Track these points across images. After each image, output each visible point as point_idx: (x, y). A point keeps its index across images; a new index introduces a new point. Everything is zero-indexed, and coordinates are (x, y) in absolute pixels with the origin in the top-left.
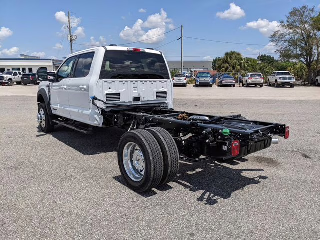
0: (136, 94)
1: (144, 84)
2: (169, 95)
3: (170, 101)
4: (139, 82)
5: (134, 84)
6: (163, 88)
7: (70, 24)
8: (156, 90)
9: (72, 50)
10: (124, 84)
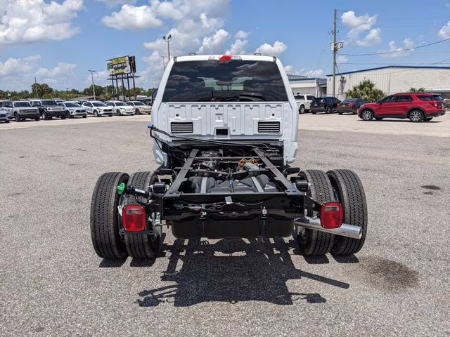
0: (220, 124)
1: (234, 109)
2: (286, 128)
3: (287, 136)
4: (225, 106)
5: (217, 109)
6: (273, 115)
7: (335, 27)
8: (258, 119)
9: (335, 63)
10: (200, 109)
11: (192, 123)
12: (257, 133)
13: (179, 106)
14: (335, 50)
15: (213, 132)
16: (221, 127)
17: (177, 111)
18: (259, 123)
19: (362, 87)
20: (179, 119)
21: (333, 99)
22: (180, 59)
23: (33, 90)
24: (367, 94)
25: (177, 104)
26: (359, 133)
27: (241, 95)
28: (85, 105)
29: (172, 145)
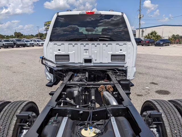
1: (96, 46)
2: (129, 58)
3: (130, 64)
4: (90, 44)
5: (85, 46)
6: (121, 50)
7: (140, 8)
8: (111, 53)
9: (140, 24)
10: (74, 46)
11: (69, 55)
12: (111, 62)
13: (60, 44)
14: (140, 18)
15: (82, 61)
16: (87, 57)
17: (59, 48)
18: (112, 55)
19: (152, 34)
20: (61, 53)
21: (139, 39)
22: (61, 14)
23: (15, 35)
24: (154, 37)
25: (59, 43)
26: (154, 55)
27: (100, 37)
28: (34, 41)
29: (56, 69)
